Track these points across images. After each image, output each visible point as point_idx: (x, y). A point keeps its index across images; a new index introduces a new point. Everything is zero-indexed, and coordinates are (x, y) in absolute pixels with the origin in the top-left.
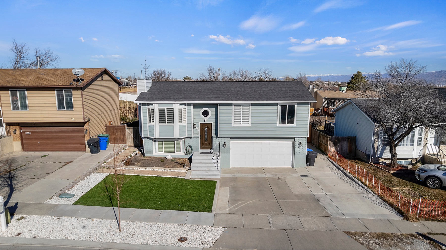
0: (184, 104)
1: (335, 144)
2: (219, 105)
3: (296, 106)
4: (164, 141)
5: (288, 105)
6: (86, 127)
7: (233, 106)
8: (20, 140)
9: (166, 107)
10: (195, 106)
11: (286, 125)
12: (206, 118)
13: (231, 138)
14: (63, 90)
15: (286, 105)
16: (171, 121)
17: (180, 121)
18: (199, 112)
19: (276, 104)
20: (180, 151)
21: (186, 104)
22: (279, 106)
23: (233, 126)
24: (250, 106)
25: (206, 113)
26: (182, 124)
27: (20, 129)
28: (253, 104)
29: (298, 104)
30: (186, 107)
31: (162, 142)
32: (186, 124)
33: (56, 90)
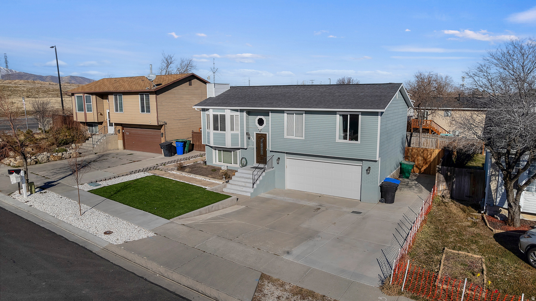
0: (237, 110)
1: (448, 179)
2: (270, 112)
3: (360, 116)
4: (223, 151)
5: (350, 115)
6: (162, 130)
7: (285, 115)
8: (121, 138)
9: (219, 113)
10: (249, 113)
11: (348, 141)
12: (260, 127)
13: (287, 153)
14: (143, 95)
15: (348, 115)
16: (223, 129)
17: (232, 129)
18: (254, 120)
19: (335, 113)
20: (236, 163)
21: (239, 110)
22: (338, 116)
23: (285, 138)
24: (304, 115)
25: (261, 122)
26: (235, 132)
27: (123, 129)
28: (307, 112)
29: (363, 113)
30: (238, 113)
31: (221, 151)
32: (239, 132)
33: (140, 95)
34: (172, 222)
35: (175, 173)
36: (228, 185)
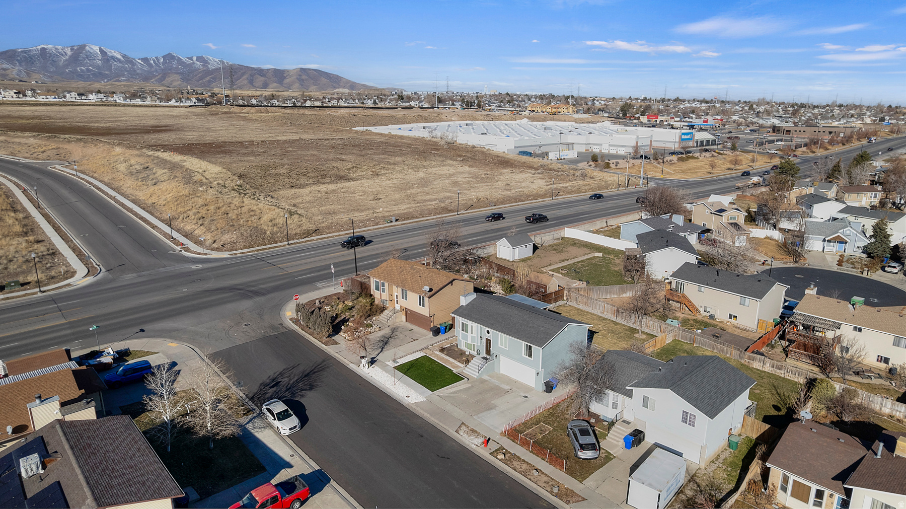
3: (533, 347)
6: (432, 319)
8: (405, 314)
9: (465, 322)
11: (527, 357)
12: (488, 335)
16: (467, 332)
17: (472, 333)
18: (485, 330)
20: (475, 351)
23: (499, 347)
25: (488, 332)
30: (475, 323)
32: (476, 336)
34: (434, 394)
35: (438, 353)
36: (466, 369)
